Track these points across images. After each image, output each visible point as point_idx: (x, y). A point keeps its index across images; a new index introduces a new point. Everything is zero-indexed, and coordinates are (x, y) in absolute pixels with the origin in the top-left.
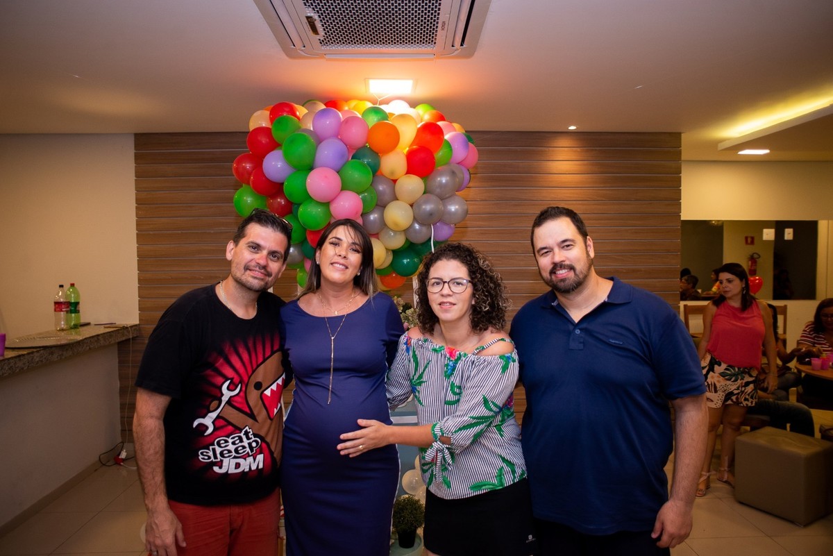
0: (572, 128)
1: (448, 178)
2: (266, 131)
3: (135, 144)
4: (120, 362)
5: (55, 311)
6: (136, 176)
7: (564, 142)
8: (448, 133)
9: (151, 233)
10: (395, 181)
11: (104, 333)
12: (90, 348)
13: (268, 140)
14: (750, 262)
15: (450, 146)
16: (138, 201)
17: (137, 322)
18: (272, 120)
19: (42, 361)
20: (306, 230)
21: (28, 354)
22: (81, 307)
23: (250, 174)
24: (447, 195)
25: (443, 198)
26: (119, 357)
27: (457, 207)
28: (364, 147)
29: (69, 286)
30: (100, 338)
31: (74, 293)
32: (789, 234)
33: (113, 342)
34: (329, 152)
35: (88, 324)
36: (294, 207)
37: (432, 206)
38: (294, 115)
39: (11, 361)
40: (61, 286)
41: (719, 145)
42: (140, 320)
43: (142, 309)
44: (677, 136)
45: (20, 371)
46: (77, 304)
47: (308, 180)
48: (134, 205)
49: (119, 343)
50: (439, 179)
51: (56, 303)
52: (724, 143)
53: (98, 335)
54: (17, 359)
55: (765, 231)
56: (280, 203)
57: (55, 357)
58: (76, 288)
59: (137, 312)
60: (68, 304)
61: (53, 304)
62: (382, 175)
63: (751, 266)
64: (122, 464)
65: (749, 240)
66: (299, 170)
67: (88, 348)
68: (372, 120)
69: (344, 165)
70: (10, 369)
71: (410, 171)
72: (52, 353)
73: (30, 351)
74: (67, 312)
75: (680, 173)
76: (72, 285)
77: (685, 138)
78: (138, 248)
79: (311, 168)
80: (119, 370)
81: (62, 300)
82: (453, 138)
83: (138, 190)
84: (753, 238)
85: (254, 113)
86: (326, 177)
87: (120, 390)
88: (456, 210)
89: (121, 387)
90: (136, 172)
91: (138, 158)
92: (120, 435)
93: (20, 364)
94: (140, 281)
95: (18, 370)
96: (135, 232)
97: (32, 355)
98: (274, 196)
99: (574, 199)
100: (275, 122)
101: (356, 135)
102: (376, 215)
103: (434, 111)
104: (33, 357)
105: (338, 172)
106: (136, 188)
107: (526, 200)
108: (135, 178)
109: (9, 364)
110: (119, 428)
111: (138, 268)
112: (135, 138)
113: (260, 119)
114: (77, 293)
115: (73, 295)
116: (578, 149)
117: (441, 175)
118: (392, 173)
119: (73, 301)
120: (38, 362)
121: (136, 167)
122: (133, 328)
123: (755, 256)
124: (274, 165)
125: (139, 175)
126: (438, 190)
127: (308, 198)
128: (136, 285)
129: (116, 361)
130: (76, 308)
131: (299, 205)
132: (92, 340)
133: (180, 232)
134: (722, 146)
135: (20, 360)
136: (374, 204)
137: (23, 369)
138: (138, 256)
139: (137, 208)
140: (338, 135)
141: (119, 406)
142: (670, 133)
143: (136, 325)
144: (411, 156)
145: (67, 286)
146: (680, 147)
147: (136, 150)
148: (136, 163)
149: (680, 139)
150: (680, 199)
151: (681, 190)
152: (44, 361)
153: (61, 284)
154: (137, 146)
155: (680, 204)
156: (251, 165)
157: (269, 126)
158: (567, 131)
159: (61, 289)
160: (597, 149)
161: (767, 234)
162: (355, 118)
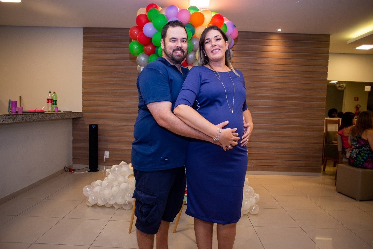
0: (279, 30)
2: (146, 16)
4: (73, 129)
5: (47, 102)
6: (83, 47)
7: (275, 37)
8: (226, 21)
9: (89, 72)
13: (145, 20)
14: (356, 109)
15: (226, 26)
16: (84, 58)
17: (81, 111)
18: (147, 12)
22: (58, 102)
23: (137, 35)
26: (73, 126)
28: (188, 23)
30: (66, 114)
33: (71, 117)
35: (60, 111)
36: (156, 49)
38: (158, 9)
39: (30, 115)
40: (50, 92)
42: (83, 110)
43: (83, 106)
44: (328, 36)
46: (56, 101)
48: (82, 59)
49: (73, 119)
51: (48, 99)
55: (366, 87)
56: (149, 48)
58: (56, 94)
59: (81, 107)
60: (52, 100)
61: (46, 100)
62: (196, 37)
63: (356, 111)
64: (72, 171)
65: (356, 99)
66: (159, 31)
67: (61, 117)
68: (192, 12)
70: (29, 118)
72: (46, 116)
74: (52, 104)
75: (328, 53)
76: (54, 92)
77: (332, 37)
78: (83, 78)
80: (73, 132)
81: (50, 98)
82: (228, 23)
83: (84, 53)
84: (358, 98)
85: (138, 9)
87: (73, 141)
89: (73, 140)
90: (84, 45)
91: (84, 38)
92: (72, 161)
93: (33, 118)
94: (83, 92)
95: (32, 120)
96: (82, 71)
97: (38, 115)
98: (146, 45)
100: (149, 12)
101: (185, 17)
102: (192, 55)
107: (256, 63)
109: (29, 116)
110: (72, 157)
112: (83, 29)
113: (142, 11)
114: (56, 96)
115: (54, 97)
116: (282, 41)
119: (54, 99)
120: (40, 119)
122: (79, 113)
123: (358, 106)
124: (148, 29)
125: (84, 46)
128: (82, 95)
129: (72, 128)
130: (55, 102)
131: (159, 47)
132: (63, 114)
133: (101, 72)
134: (349, 42)
135: (34, 116)
136: (191, 49)
137: (35, 120)
138: (83, 82)
139: (83, 61)
140: (177, 17)
141: (72, 148)
142: (325, 35)
143: (81, 112)
145: (52, 93)
146: (329, 41)
147: (83, 35)
148: (83, 41)
149: (329, 38)
150: (328, 66)
151: (328, 61)
152: (43, 119)
153: (50, 91)
154: (84, 33)
155: (328, 68)
156: (137, 31)
157: (146, 14)
158: (277, 32)
159: (50, 93)
160: (290, 41)
161: (367, 88)
162: (185, 10)
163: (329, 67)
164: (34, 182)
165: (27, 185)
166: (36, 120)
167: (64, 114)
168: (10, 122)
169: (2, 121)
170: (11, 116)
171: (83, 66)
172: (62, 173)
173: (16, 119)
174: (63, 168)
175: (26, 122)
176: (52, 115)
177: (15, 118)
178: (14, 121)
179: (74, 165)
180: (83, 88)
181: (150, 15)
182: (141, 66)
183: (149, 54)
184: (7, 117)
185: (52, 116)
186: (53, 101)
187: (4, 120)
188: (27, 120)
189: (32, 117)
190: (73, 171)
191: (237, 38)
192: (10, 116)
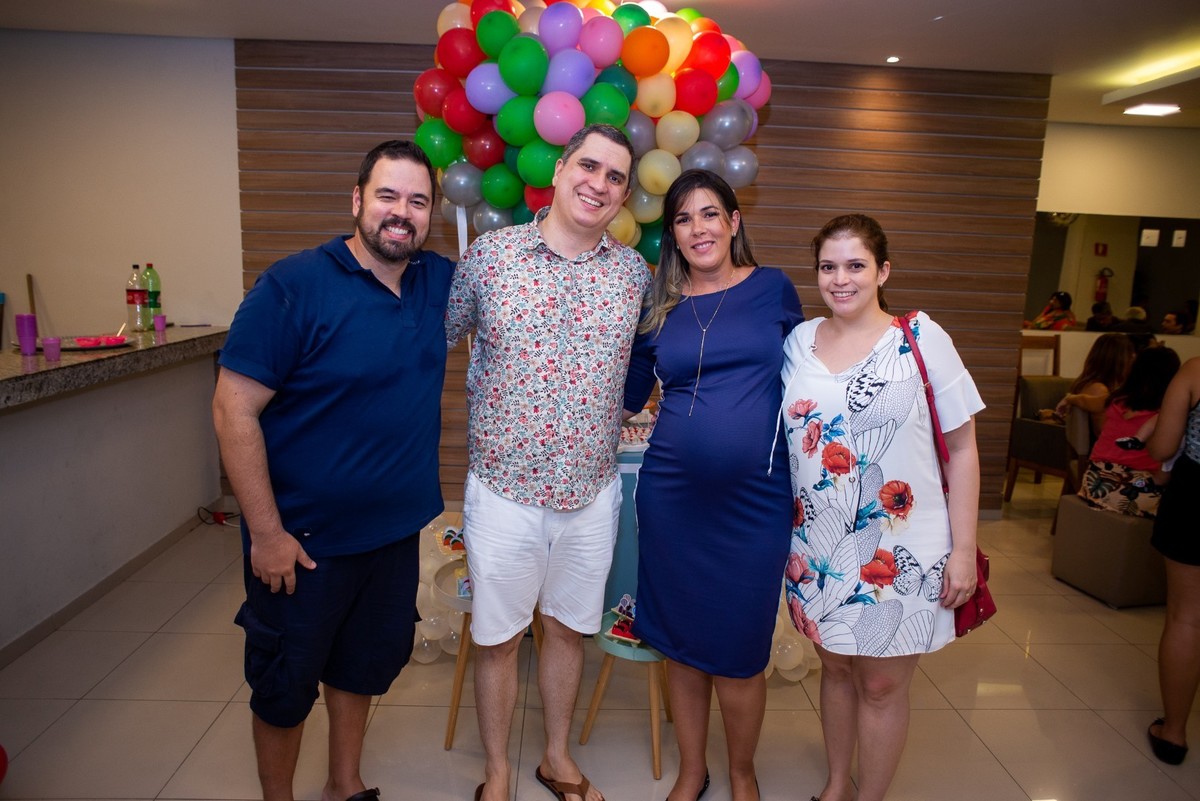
0: (893, 60)
1: (735, 119)
2: (469, 35)
3: (236, 56)
5: (129, 302)
6: (238, 106)
7: (876, 82)
8: (737, 50)
9: (262, 193)
10: (655, 120)
11: (201, 337)
12: (184, 357)
13: (469, 48)
14: (1099, 282)
15: (737, 73)
16: (243, 145)
18: (476, 17)
19: (125, 370)
20: (524, 184)
21: (109, 358)
22: (163, 299)
23: (442, 101)
24: (730, 146)
25: (725, 149)
27: (744, 163)
28: (614, 65)
29: (145, 267)
30: (196, 343)
31: (153, 279)
32: (1179, 238)
34: (567, 69)
36: (509, 153)
37: (711, 159)
38: (510, 11)
39: (89, 367)
40: (136, 267)
41: (1105, 96)
44: (1044, 79)
45: (99, 381)
46: (157, 294)
47: (538, 111)
48: (236, 150)
50: (721, 120)
51: (130, 292)
52: (1111, 94)
53: (194, 340)
54: (95, 365)
55: (1146, 233)
56: (485, 145)
57: (141, 367)
58: (154, 271)
60: (142, 293)
61: (125, 292)
62: (638, 110)
63: (1101, 287)
64: (224, 522)
65: (1101, 249)
66: (520, 95)
68: (627, 24)
69: (588, 92)
70: (86, 378)
71: (679, 106)
72: (138, 360)
73: (110, 354)
74: (144, 304)
75: (1043, 136)
76: (150, 266)
77: (1057, 83)
78: (242, 215)
79: (538, 94)
81: (137, 287)
82: (741, 59)
83: (241, 125)
84: (1105, 247)
85: (445, 6)
86: (566, 106)
88: (742, 168)
90: (239, 99)
91: (241, 78)
93: (99, 372)
94: (246, 264)
95: (97, 381)
96: (236, 191)
97: (113, 361)
98: (474, 135)
99: (886, 168)
100: (483, 22)
101: (604, 46)
103: (706, 20)
104: (115, 363)
105: (580, 100)
106: (238, 124)
107: (813, 166)
108: (236, 109)
109: (86, 371)
111: (243, 244)
112: (236, 45)
113: (455, 17)
114: (155, 277)
115: (150, 281)
116: (897, 94)
117: (724, 113)
118: (655, 107)
119: (151, 290)
120: (120, 372)
121: (237, 91)
123: (1107, 273)
124: (484, 86)
125: (243, 103)
126: (718, 136)
127: (535, 136)
128: (240, 270)
130: (155, 299)
131: (519, 148)
132: (187, 346)
133: (304, 193)
134: (1107, 99)
137: (103, 379)
138: (243, 228)
139: (240, 155)
140: (576, 43)
142: (1035, 75)
144: (681, 81)
145: (143, 267)
146: (1048, 97)
147: (237, 65)
148: (237, 86)
149: (1049, 85)
150: (1039, 176)
151: (1041, 162)
152: (128, 370)
153: (136, 264)
154: (239, 60)
155: (1038, 183)
156: (442, 87)
157: (470, 27)
158: (885, 64)
159: (136, 270)
160: (925, 94)
161: (1148, 237)
162: (604, 19)
163: (1043, 180)
164: (110, 573)
165: (92, 585)
166: (106, 379)
167: (191, 343)
168: (29, 399)
169: (3, 399)
170: (31, 380)
171: (241, 175)
172: (192, 530)
173: (45, 388)
174: (195, 513)
175: (78, 391)
176: (156, 352)
177: (41, 385)
178: (41, 396)
179: (226, 498)
180: (243, 248)
181: (488, 35)
182: (455, 202)
183: (483, 164)
184: (18, 385)
185: (156, 357)
186: (146, 296)
187: (8, 398)
188: (79, 385)
189: (94, 370)
190: (226, 519)
191: (768, 104)
192: (26, 381)
